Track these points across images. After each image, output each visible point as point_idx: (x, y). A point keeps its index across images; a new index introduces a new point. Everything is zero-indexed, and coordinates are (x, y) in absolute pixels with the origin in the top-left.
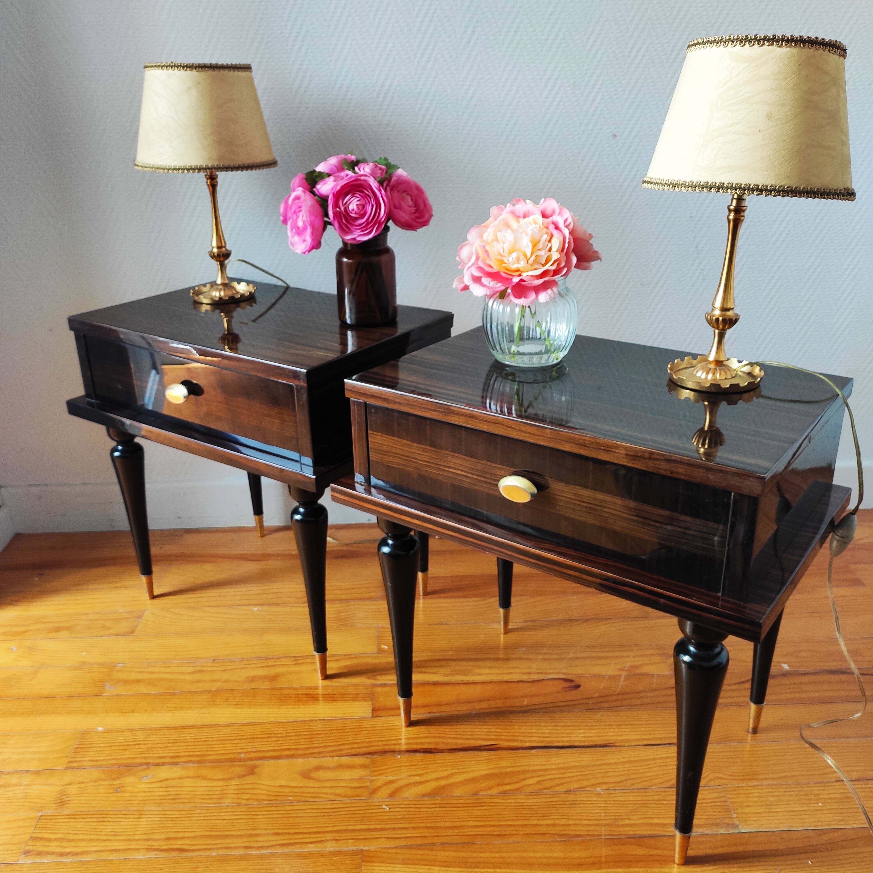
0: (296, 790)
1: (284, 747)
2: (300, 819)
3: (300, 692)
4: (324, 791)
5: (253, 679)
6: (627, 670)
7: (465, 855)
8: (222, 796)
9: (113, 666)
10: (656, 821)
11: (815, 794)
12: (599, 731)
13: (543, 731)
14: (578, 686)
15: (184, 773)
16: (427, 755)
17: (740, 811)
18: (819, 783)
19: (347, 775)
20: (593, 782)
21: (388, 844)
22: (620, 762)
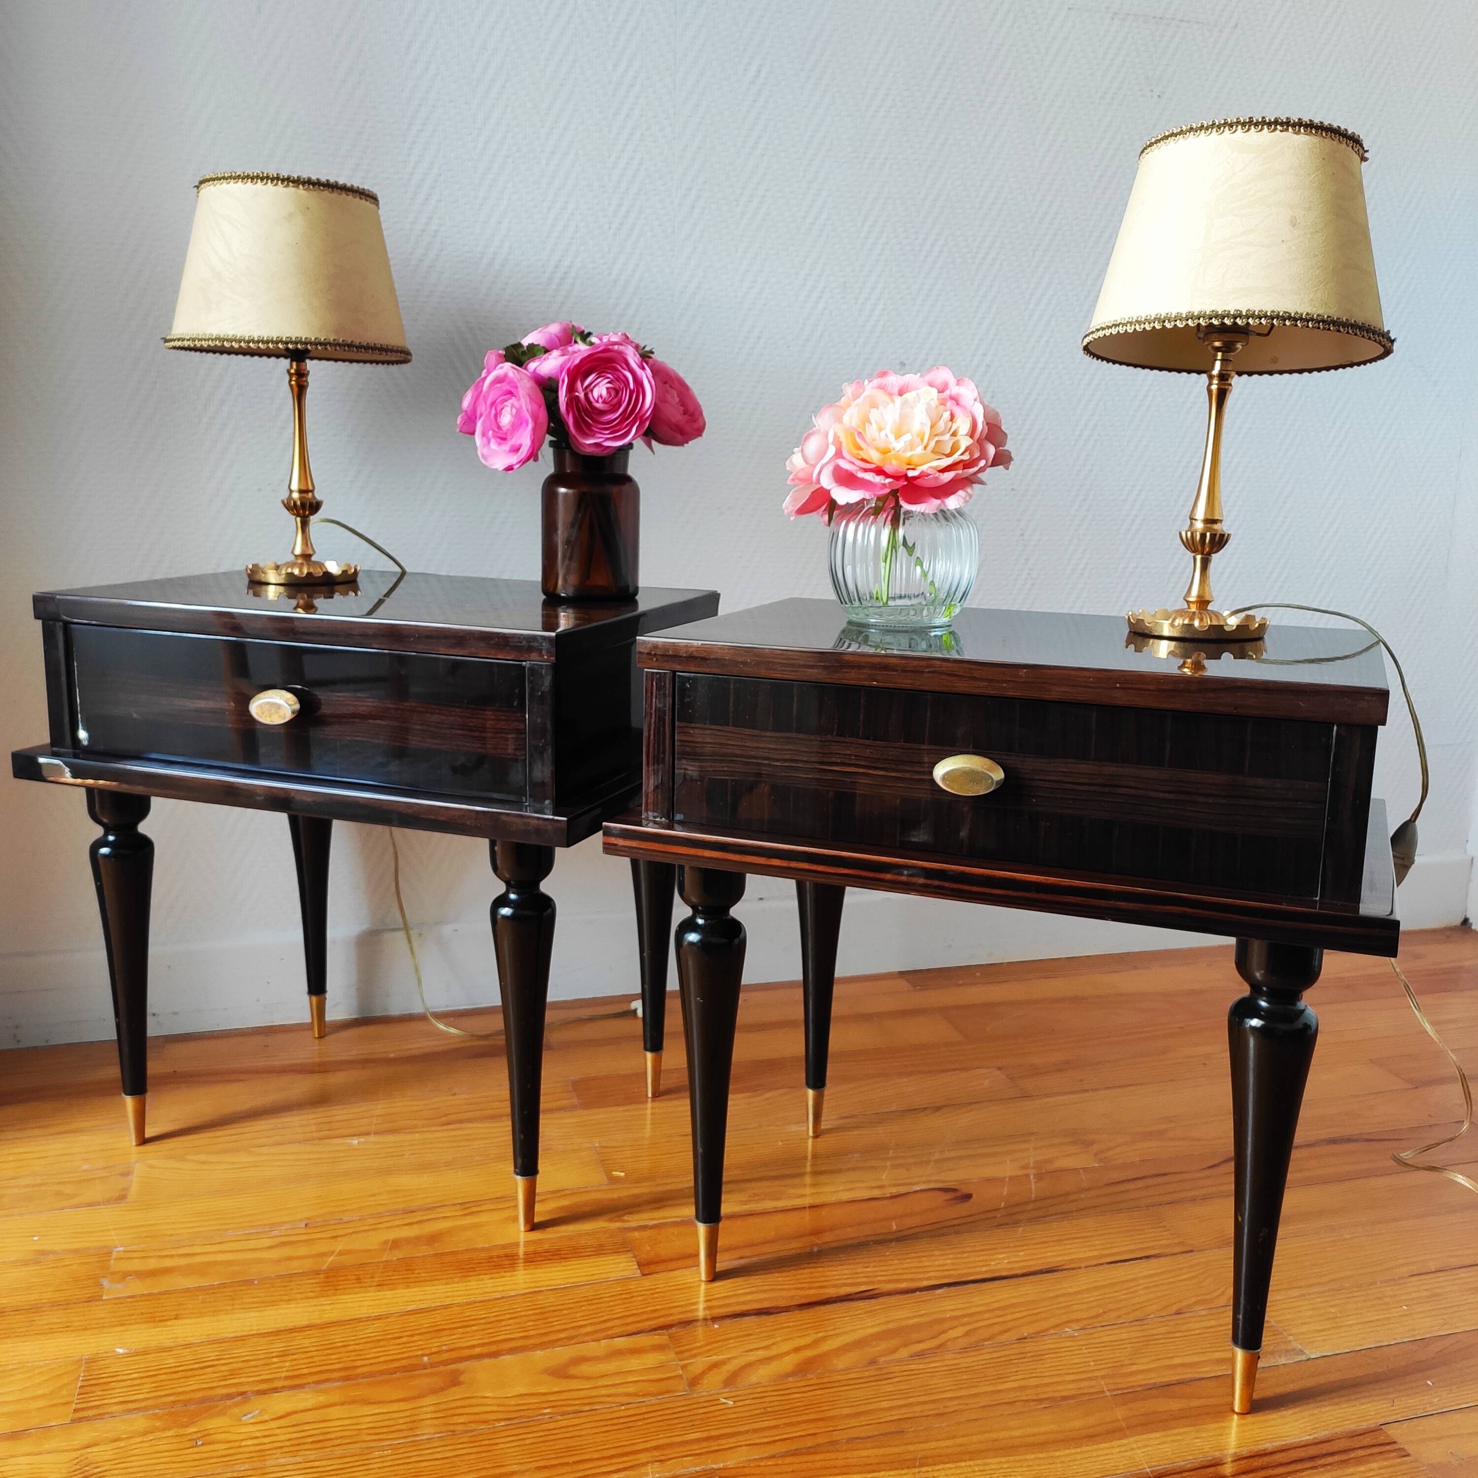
0: (552, 1398)
1: (500, 1338)
2: (578, 1439)
3: (495, 1253)
4: (604, 1392)
5: (395, 1244)
6: (1033, 1168)
7: (896, 1450)
9: (105, 1254)
10: (1177, 1361)
11: (1391, 1296)
12: (1029, 1252)
13: (941, 1262)
14: (968, 1197)
15: (322, 1399)
16: (764, 1317)
17: (1294, 1331)
19: (634, 1363)
20: (1054, 1321)
21: (757, 1454)
22: (1084, 1290)
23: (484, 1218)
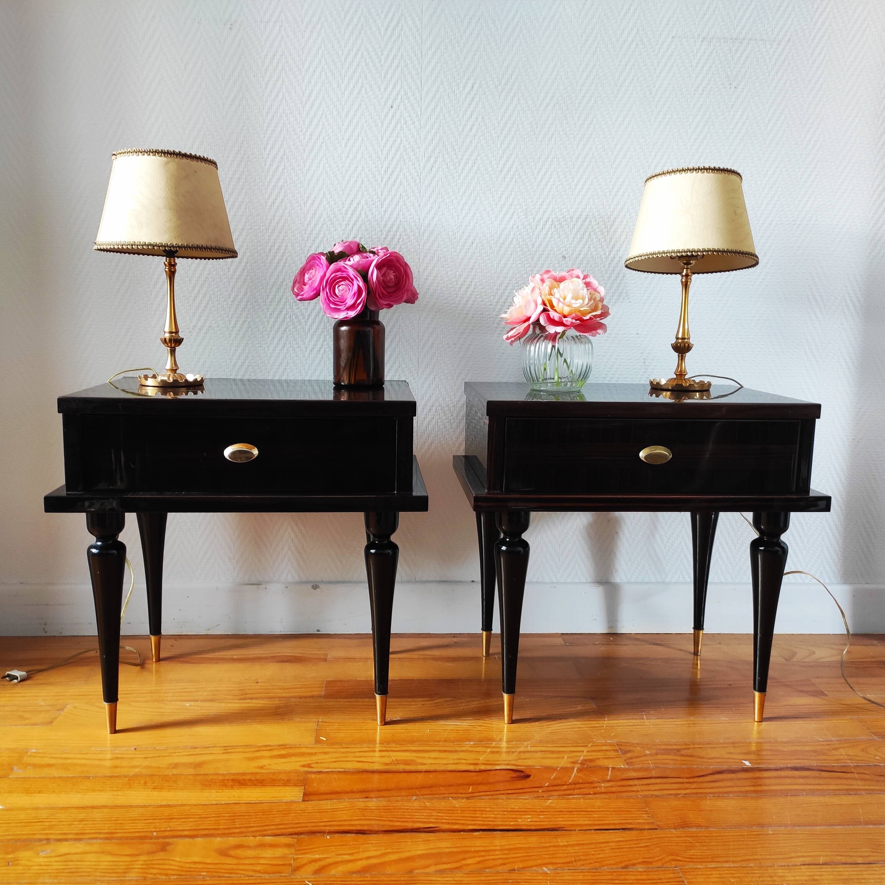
0: (210, 866)
1: (201, 827)
3: (227, 778)
4: (242, 867)
5: (176, 766)
6: (580, 763)
8: (127, 870)
9: (25, 752)
11: (779, 876)
12: (548, 816)
13: (488, 815)
14: (528, 776)
15: (88, 848)
16: (360, 835)
18: (785, 866)
19: (269, 853)
20: (539, 862)
22: (569, 845)
23: (233, 756)
